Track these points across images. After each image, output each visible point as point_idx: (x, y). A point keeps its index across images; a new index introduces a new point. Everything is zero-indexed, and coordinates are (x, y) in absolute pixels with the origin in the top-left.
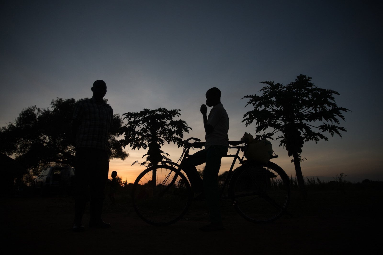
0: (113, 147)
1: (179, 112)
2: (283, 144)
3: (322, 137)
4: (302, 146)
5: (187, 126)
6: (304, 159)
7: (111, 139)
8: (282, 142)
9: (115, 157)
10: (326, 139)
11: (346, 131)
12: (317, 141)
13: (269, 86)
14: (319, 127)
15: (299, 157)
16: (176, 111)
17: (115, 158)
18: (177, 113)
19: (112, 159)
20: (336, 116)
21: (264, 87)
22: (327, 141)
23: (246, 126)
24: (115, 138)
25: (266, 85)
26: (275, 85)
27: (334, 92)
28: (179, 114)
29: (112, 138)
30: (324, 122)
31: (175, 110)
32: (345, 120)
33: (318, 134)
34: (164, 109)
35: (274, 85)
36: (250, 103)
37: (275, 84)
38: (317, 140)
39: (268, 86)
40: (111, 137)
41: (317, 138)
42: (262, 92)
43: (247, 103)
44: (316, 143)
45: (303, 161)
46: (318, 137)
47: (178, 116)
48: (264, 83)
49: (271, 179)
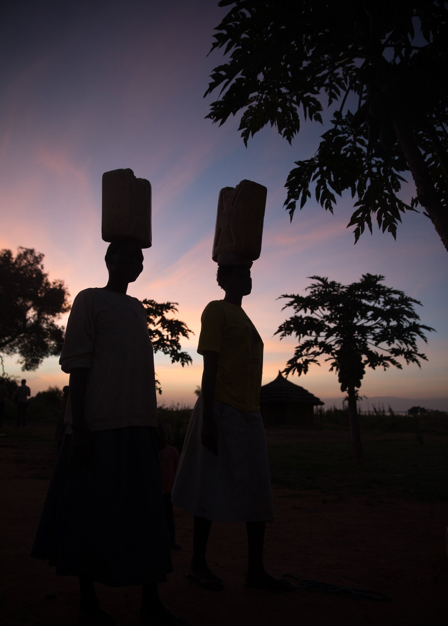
0: (50, 337)
1: (176, 306)
2: (335, 368)
3: (394, 362)
4: (362, 378)
5: (186, 328)
6: (363, 398)
7: (47, 323)
8: (334, 364)
9: (52, 354)
10: (399, 366)
11: (427, 360)
12: (386, 368)
13: (321, 283)
14: (390, 349)
15: (356, 394)
16: (172, 305)
17: (53, 356)
18: (172, 307)
19: (47, 357)
20: (415, 335)
21: (313, 285)
22: (400, 369)
23: (281, 339)
24: (53, 321)
25: (316, 282)
26: (329, 283)
27: (415, 301)
28: (176, 309)
29: (49, 322)
30: (396, 344)
31: (169, 304)
32: (427, 343)
33: (388, 358)
34: (153, 301)
35: (327, 282)
36: (289, 305)
37: (329, 281)
38: (385, 365)
39: (318, 284)
40: (47, 319)
41: (387, 363)
42: (310, 290)
43: (285, 306)
44: (385, 370)
45: (362, 400)
46: (389, 362)
47: (174, 313)
48: (313, 278)
49: (315, 407)
